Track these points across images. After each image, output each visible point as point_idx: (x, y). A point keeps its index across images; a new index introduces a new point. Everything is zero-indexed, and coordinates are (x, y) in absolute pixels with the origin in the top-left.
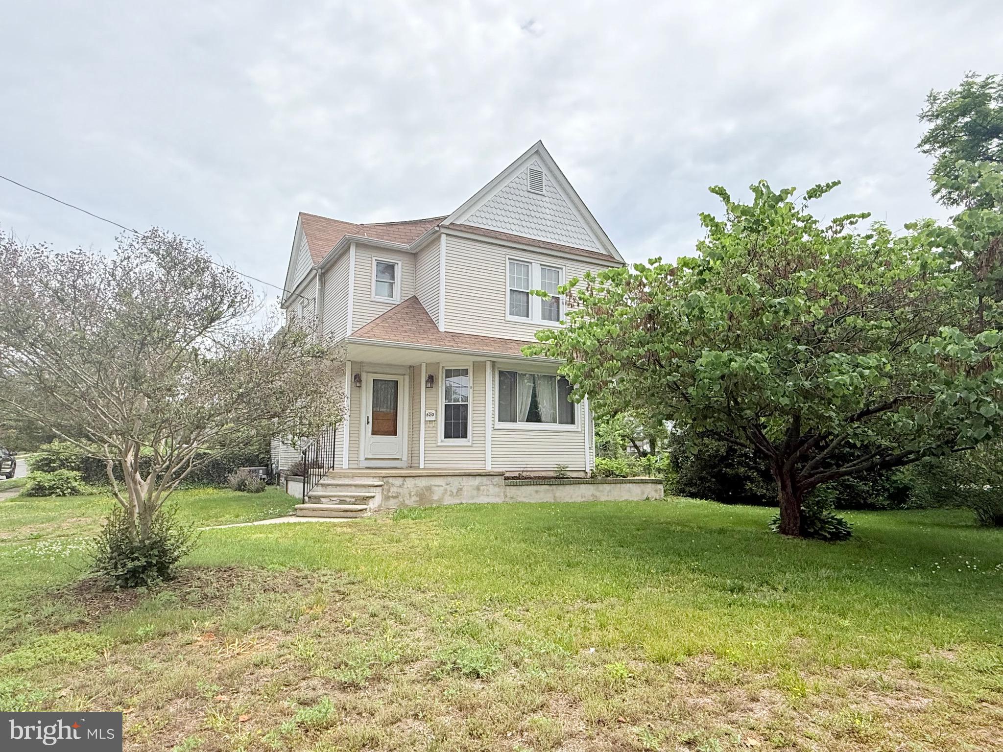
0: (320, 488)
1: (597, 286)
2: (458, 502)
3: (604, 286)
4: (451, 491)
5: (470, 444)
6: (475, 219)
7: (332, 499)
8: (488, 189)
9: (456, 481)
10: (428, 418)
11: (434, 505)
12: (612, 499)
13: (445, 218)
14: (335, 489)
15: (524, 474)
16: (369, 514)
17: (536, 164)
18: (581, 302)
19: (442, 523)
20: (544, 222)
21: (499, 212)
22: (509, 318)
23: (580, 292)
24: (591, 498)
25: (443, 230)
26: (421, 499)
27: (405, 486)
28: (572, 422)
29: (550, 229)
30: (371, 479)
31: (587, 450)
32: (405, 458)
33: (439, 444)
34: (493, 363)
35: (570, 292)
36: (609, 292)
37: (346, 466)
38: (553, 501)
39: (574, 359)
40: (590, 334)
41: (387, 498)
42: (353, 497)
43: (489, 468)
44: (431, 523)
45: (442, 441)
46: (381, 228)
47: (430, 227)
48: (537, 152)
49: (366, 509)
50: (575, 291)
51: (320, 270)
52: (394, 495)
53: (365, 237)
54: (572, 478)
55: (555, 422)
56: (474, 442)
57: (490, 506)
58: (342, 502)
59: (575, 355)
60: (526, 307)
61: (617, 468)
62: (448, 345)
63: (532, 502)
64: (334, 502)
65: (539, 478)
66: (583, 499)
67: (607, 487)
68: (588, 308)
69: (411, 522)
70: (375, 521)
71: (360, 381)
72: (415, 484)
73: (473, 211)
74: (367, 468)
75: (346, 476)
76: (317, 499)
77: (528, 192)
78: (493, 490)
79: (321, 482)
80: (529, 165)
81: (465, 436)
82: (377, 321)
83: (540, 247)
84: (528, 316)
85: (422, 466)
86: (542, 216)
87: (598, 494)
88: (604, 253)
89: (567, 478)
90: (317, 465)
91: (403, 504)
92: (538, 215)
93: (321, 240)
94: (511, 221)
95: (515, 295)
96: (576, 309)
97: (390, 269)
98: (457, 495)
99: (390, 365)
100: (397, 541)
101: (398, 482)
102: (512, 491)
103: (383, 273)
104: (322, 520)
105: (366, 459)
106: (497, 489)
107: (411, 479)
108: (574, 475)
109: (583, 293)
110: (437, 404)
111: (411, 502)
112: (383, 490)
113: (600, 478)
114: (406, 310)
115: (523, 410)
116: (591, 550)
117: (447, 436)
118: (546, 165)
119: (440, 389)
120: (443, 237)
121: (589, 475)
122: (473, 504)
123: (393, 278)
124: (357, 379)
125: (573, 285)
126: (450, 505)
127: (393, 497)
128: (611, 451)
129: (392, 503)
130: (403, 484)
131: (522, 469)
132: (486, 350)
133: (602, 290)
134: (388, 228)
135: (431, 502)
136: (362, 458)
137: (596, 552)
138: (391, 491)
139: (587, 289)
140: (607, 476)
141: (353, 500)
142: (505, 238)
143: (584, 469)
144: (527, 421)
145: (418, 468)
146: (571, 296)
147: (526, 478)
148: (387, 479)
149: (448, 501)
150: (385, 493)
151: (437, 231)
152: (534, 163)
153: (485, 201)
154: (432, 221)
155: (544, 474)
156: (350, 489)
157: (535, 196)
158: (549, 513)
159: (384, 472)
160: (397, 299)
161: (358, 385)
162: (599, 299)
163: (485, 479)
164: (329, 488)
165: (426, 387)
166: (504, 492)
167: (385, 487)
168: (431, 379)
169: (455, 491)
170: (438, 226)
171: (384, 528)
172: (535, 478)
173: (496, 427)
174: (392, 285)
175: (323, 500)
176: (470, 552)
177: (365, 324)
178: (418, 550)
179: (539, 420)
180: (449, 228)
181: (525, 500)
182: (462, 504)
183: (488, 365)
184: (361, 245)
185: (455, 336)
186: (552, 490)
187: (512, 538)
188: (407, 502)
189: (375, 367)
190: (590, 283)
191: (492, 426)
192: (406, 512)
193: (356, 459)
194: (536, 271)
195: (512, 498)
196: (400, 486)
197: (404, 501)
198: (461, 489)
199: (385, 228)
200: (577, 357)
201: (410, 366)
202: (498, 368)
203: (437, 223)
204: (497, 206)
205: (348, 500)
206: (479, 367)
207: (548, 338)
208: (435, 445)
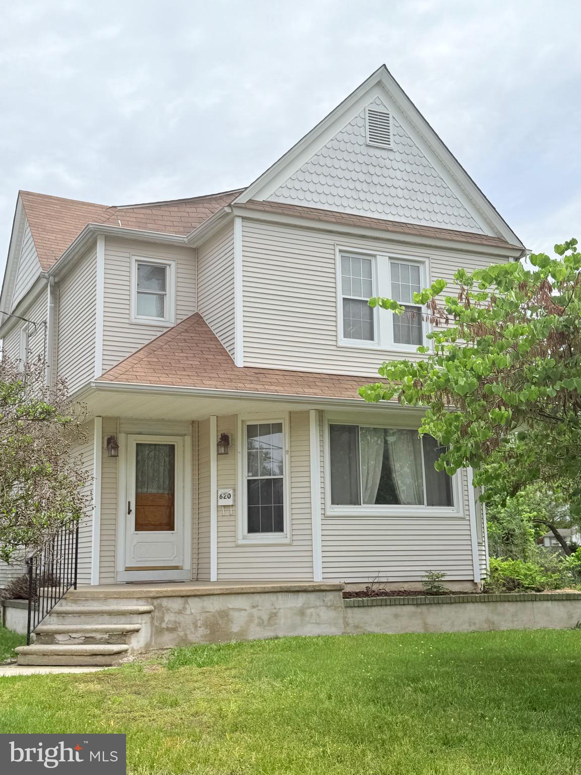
0: (54, 619)
1: (475, 289)
2: (271, 634)
3: (487, 291)
4: (260, 618)
5: (287, 541)
6: (286, 192)
7: (74, 635)
8: (303, 147)
9: (266, 602)
10: (223, 502)
11: (233, 642)
12: (521, 627)
13: (241, 193)
14: (77, 619)
15: (375, 588)
16: (131, 658)
17: (378, 102)
18: (451, 317)
19: (244, 672)
20: (393, 191)
21: (323, 180)
22: (343, 342)
23: (449, 300)
24: (486, 626)
25: (237, 212)
26: (213, 632)
27: (188, 612)
28: (449, 502)
29: (403, 202)
30: (135, 602)
31: (475, 547)
32: (187, 566)
33: (240, 542)
34: (321, 414)
35: (433, 302)
36: (494, 299)
37: (95, 580)
38: (422, 631)
39: (443, 405)
40: (465, 366)
41: (158, 631)
42: (106, 631)
43: (318, 578)
44: (228, 673)
45: (244, 538)
46: (143, 211)
47: (217, 207)
48: (379, 83)
49: (126, 651)
50: (441, 301)
51: (51, 278)
52: (170, 626)
53: (120, 225)
54: (453, 593)
55: (421, 503)
56: (295, 538)
57: (321, 642)
58: (88, 640)
59: (445, 400)
60: (368, 325)
61: (525, 575)
62: (249, 388)
63: (390, 633)
64: (77, 641)
65: (399, 593)
66: (473, 628)
67: (510, 608)
68: (462, 326)
69: (196, 670)
70: (140, 671)
71: (116, 447)
72: (203, 608)
73: (282, 181)
74: (128, 583)
75: (95, 598)
76: (49, 637)
77: (368, 146)
78: (326, 614)
79: (57, 608)
80: (369, 103)
81: (280, 528)
82: (141, 355)
83: (388, 231)
84: (372, 339)
85: (213, 578)
86: (389, 182)
87: (495, 618)
88: (490, 234)
89: (444, 593)
90: (50, 580)
91: (184, 641)
92: (383, 181)
93: (53, 232)
94: (341, 192)
95: (352, 307)
96: (443, 327)
97: (159, 273)
98: (269, 625)
99: (162, 421)
100: (175, 704)
101: (176, 604)
102: (358, 616)
103: (148, 279)
104: (56, 671)
105: (128, 569)
106: (332, 614)
107: (196, 599)
108: (456, 588)
109: (455, 303)
110: (236, 480)
111: (197, 636)
112: (153, 618)
113: (497, 593)
114: (185, 335)
115: (370, 485)
116: (483, 716)
117: (252, 529)
118: (394, 102)
119: (239, 455)
120: (238, 223)
121: (480, 587)
122: (296, 638)
123: (163, 287)
124: (111, 444)
125: (437, 290)
126: (259, 640)
127: (168, 629)
128: (516, 545)
129: (168, 639)
130: (184, 608)
131: (371, 580)
132: (309, 392)
133: (485, 295)
134: (154, 212)
135: (228, 635)
136: (121, 568)
137: (491, 720)
138: (166, 619)
139: (460, 297)
140: (510, 589)
141: (106, 636)
142: (334, 220)
143: (471, 578)
144: (375, 504)
145: (208, 581)
146: (434, 308)
147: (377, 595)
148: (159, 601)
149: (256, 633)
150: (156, 624)
151: (228, 214)
152: (376, 101)
153: (300, 164)
154: (221, 198)
155: (406, 587)
156: (101, 619)
157: (378, 153)
158: (416, 653)
159: (154, 589)
160: (171, 318)
161: (113, 452)
162: (480, 312)
163: (312, 597)
164: (69, 619)
165: (218, 454)
166: (344, 618)
167: (156, 614)
168: (225, 441)
169: (265, 617)
170: (230, 205)
171: (153, 683)
172: (393, 593)
173: (329, 513)
174: (162, 298)
175: (59, 637)
176: (288, 721)
177: (121, 359)
178: (205, 719)
179: (395, 500)
180: (246, 208)
181: (377, 630)
182: (277, 638)
183: (313, 416)
184: (114, 239)
185: (259, 373)
186: (421, 613)
187: (356, 696)
188: (191, 637)
189: (139, 424)
190: (465, 287)
191: (320, 512)
192: (189, 654)
193: (112, 569)
194: (382, 268)
195: (357, 627)
196: (180, 612)
197: (186, 635)
198: (275, 614)
199: (148, 211)
200: (449, 402)
201: (193, 422)
202: (329, 420)
203: (229, 201)
204: (319, 170)
205: (98, 636)
206: (298, 420)
207: (403, 374)
208: (233, 545)
